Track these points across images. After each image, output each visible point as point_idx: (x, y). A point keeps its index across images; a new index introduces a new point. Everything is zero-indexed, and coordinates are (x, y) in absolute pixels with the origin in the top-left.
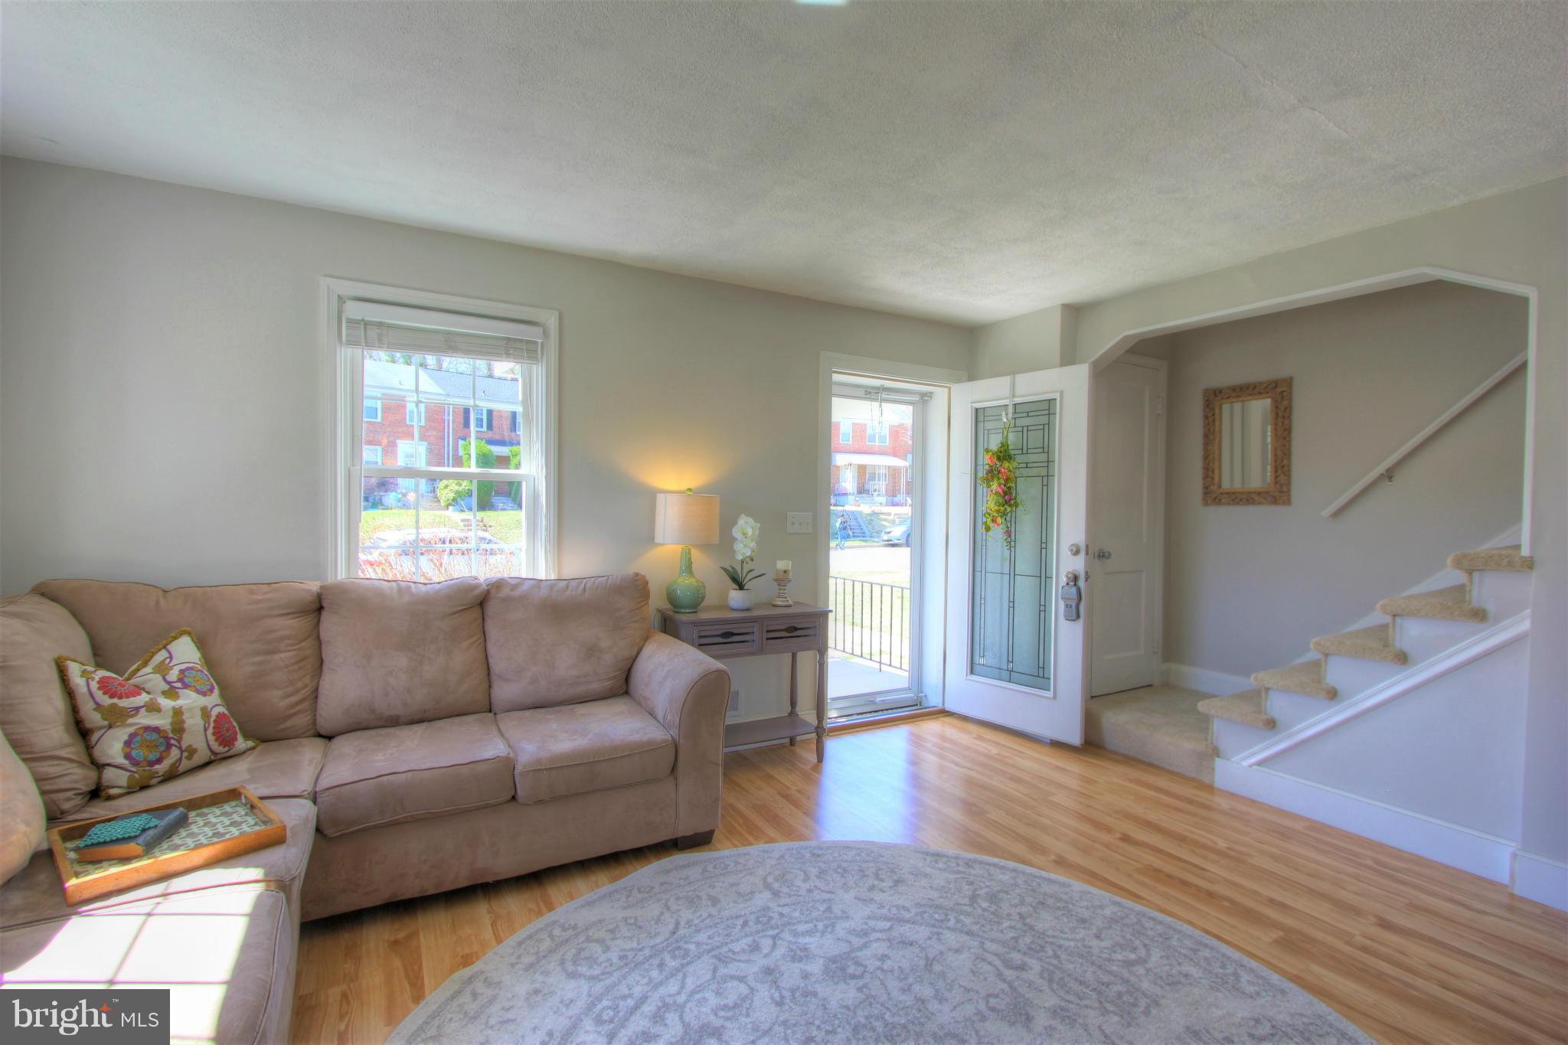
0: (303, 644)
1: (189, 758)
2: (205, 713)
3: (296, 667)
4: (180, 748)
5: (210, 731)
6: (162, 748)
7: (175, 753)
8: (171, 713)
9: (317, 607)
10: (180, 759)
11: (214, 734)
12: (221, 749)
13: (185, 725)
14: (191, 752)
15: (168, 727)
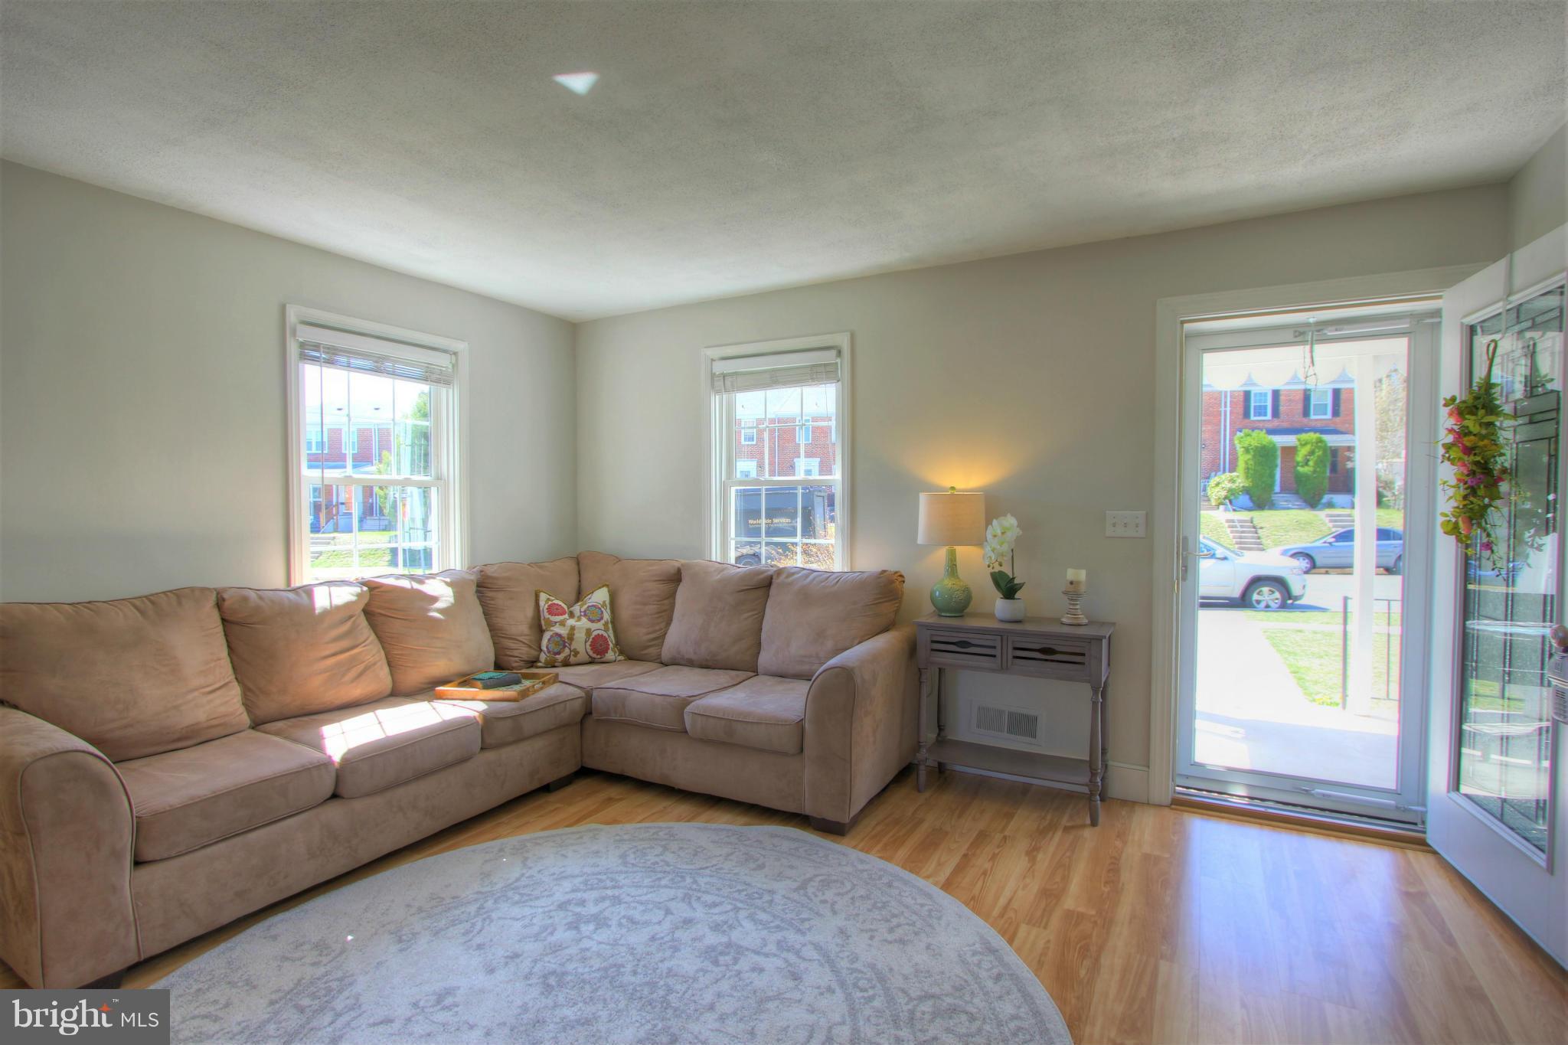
0: (666, 602)
1: (575, 656)
2: (589, 632)
3: (656, 616)
4: (570, 649)
5: (589, 643)
6: (561, 647)
7: (567, 651)
8: (569, 628)
9: (675, 578)
10: (570, 655)
11: (590, 645)
12: (594, 656)
13: (575, 637)
14: (576, 653)
15: (565, 636)
